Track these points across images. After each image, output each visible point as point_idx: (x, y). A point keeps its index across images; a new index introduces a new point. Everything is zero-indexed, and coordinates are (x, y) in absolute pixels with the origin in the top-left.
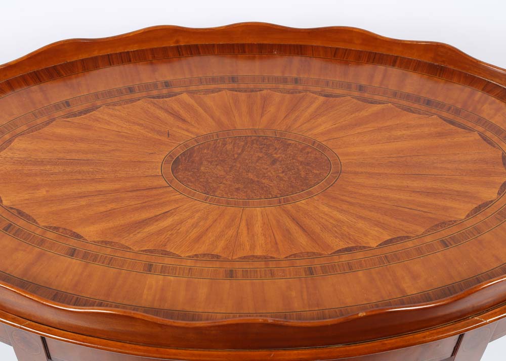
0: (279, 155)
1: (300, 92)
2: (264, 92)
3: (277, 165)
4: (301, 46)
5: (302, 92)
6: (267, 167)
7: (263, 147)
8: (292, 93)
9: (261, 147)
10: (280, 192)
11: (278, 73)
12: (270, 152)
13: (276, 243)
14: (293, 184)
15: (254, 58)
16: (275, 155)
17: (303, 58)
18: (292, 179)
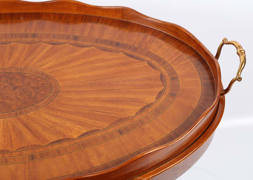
0: (18, 84)
1: (36, 43)
2: (12, 44)
3: (17, 90)
4: (39, 13)
5: (37, 43)
6: (10, 92)
7: (9, 80)
8: (31, 44)
9: (7, 79)
10: (17, 108)
11: (22, 31)
12: (13, 82)
13: (11, 141)
14: (26, 102)
15: (6, 23)
16: (16, 84)
17: (40, 21)
18: (26, 98)
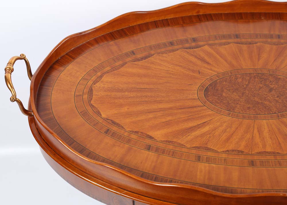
0: (273, 86)
1: (282, 44)
2: (258, 44)
3: (273, 92)
4: (279, 13)
5: (284, 44)
6: (267, 93)
7: (263, 81)
8: (277, 45)
9: (261, 80)
10: (278, 110)
11: (266, 32)
12: (267, 83)
13: (280, 144)
14: (285, 104)
15: (249, 22)
16: (271, 86)
17: (282, 22)
18: (285, 101)
